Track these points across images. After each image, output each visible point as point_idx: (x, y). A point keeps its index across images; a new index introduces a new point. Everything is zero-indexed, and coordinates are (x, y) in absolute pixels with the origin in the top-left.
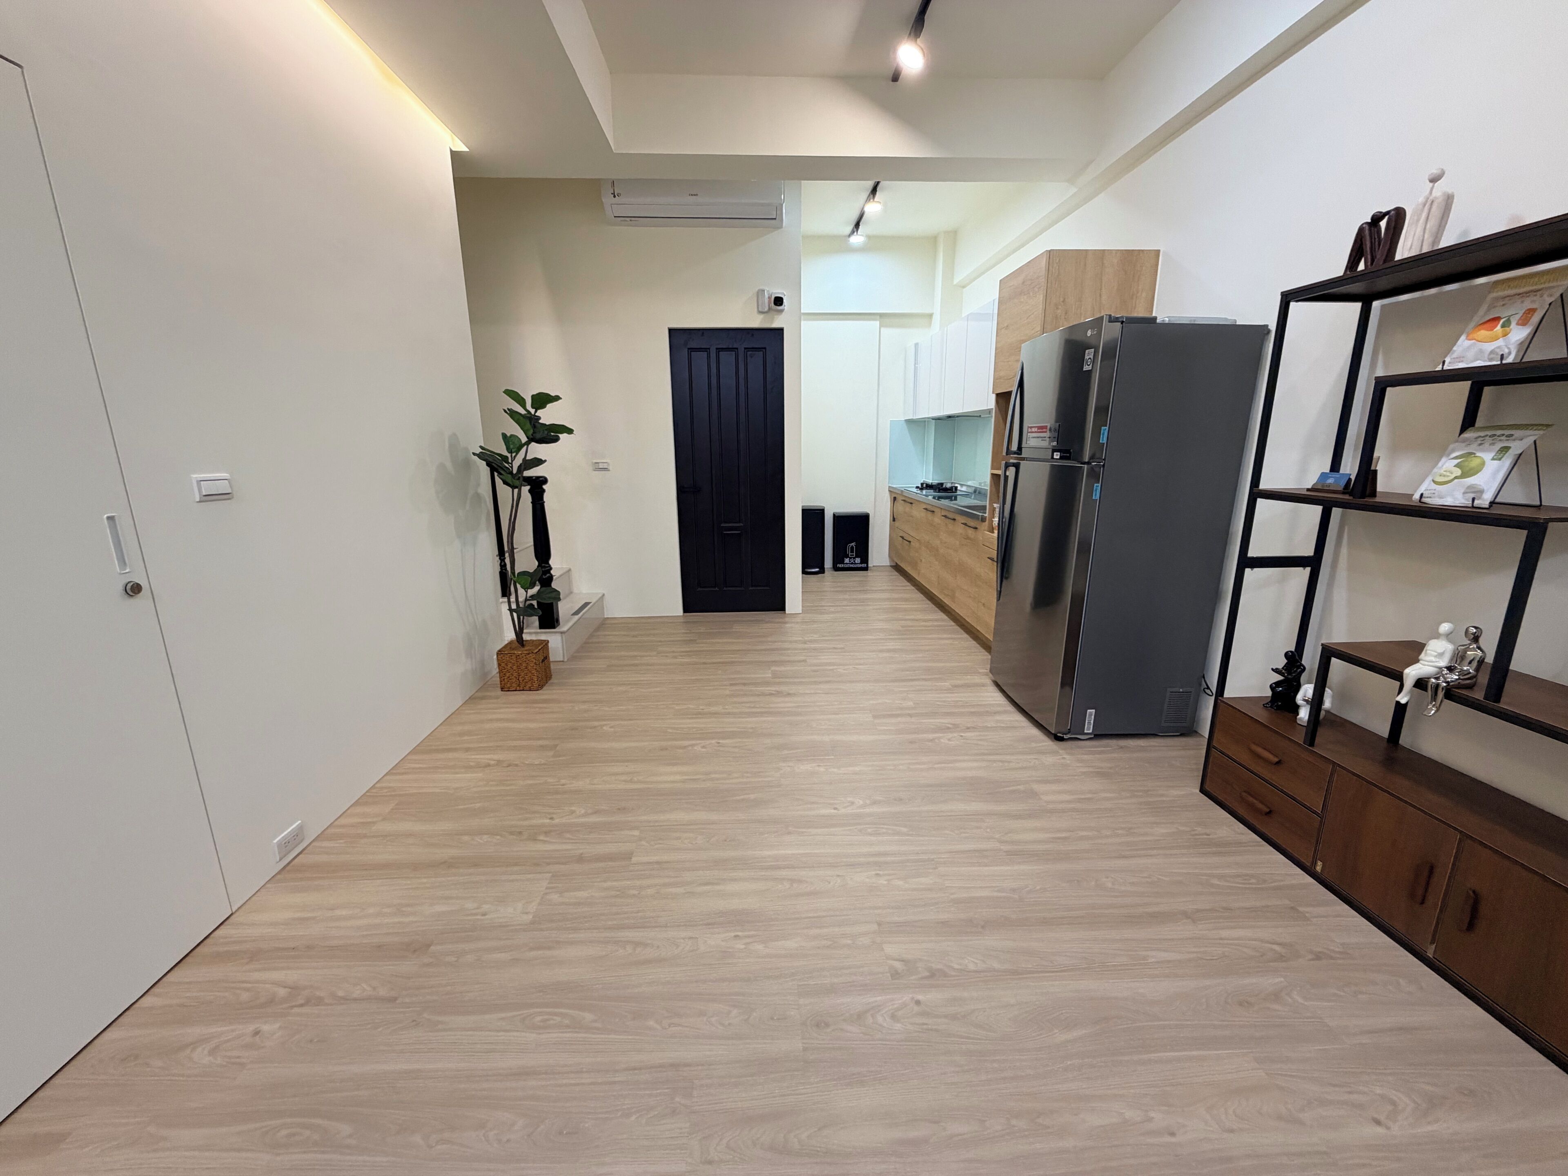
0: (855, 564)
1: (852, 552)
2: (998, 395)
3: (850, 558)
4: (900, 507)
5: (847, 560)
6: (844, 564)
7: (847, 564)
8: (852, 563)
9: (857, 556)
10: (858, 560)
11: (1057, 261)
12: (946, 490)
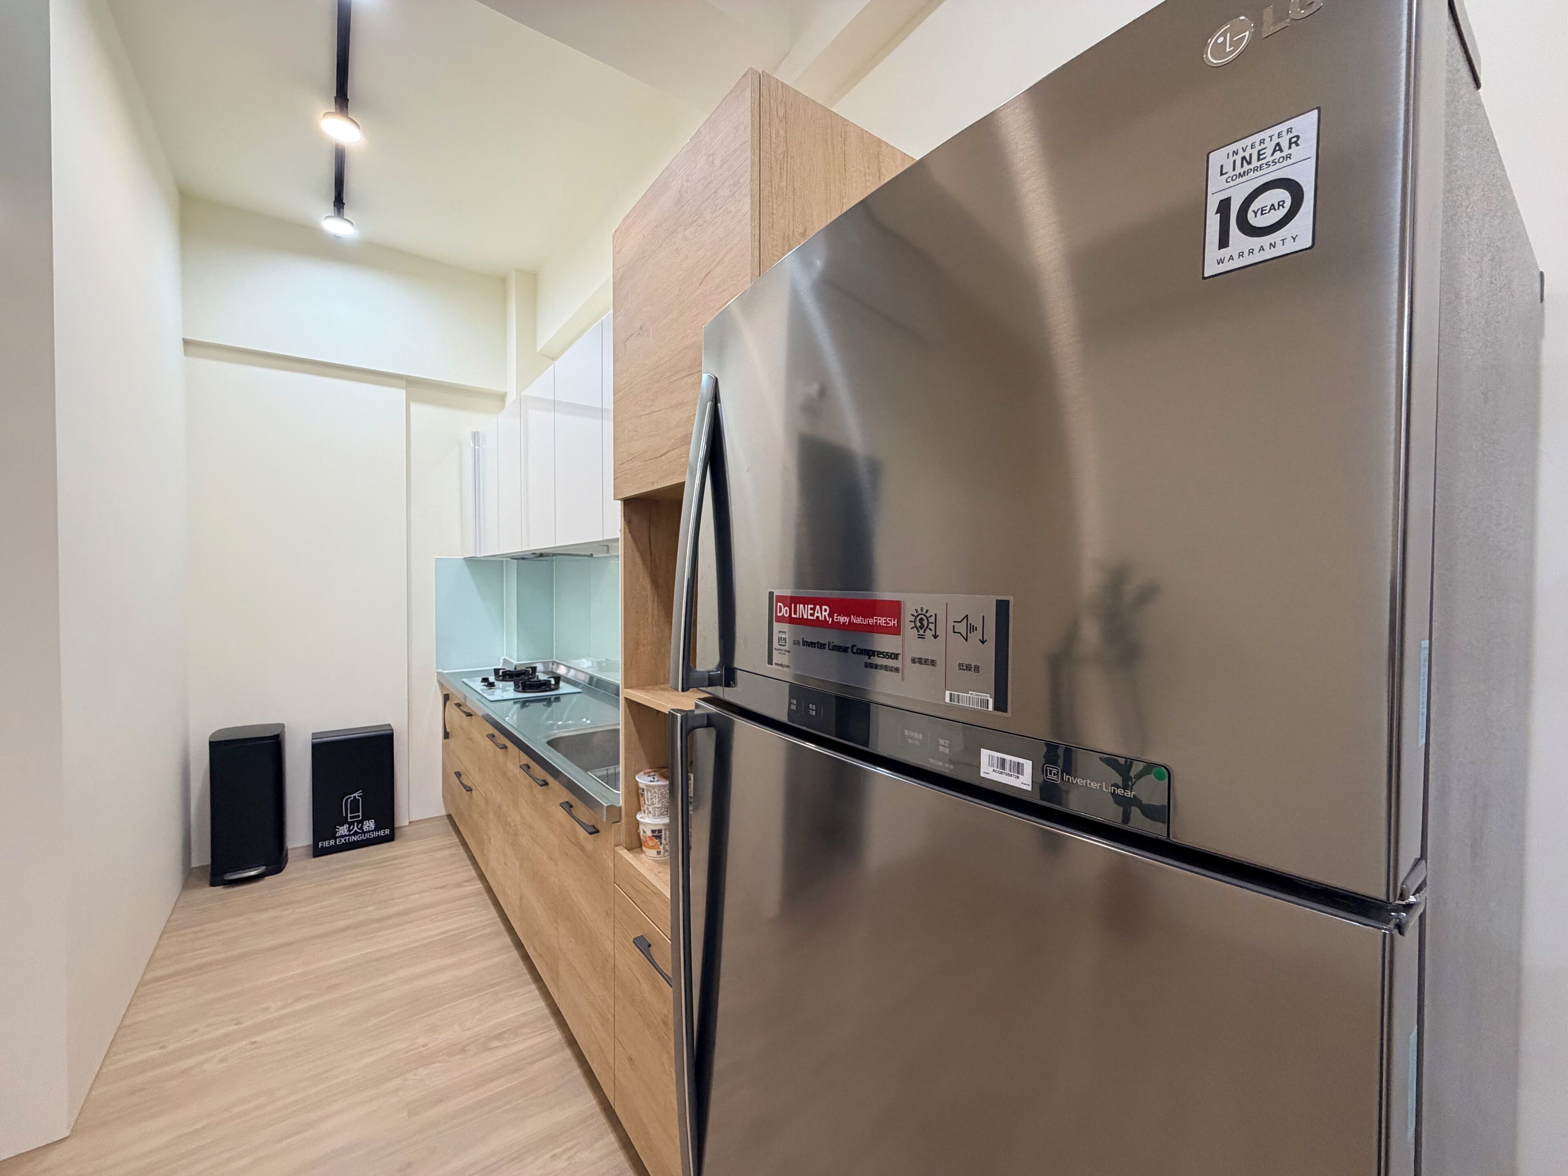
0: (364, 833)
1: (354, 809)
2: (628, 503)
3: (352, 823)
4: (456, 715)
5: (343, 830)
6: (335, 838)
7: (342, 836)
8: (356, 833)
9: (366, 818)
10: (370, 825)
11: (781, 114)
12: (543, 686)
